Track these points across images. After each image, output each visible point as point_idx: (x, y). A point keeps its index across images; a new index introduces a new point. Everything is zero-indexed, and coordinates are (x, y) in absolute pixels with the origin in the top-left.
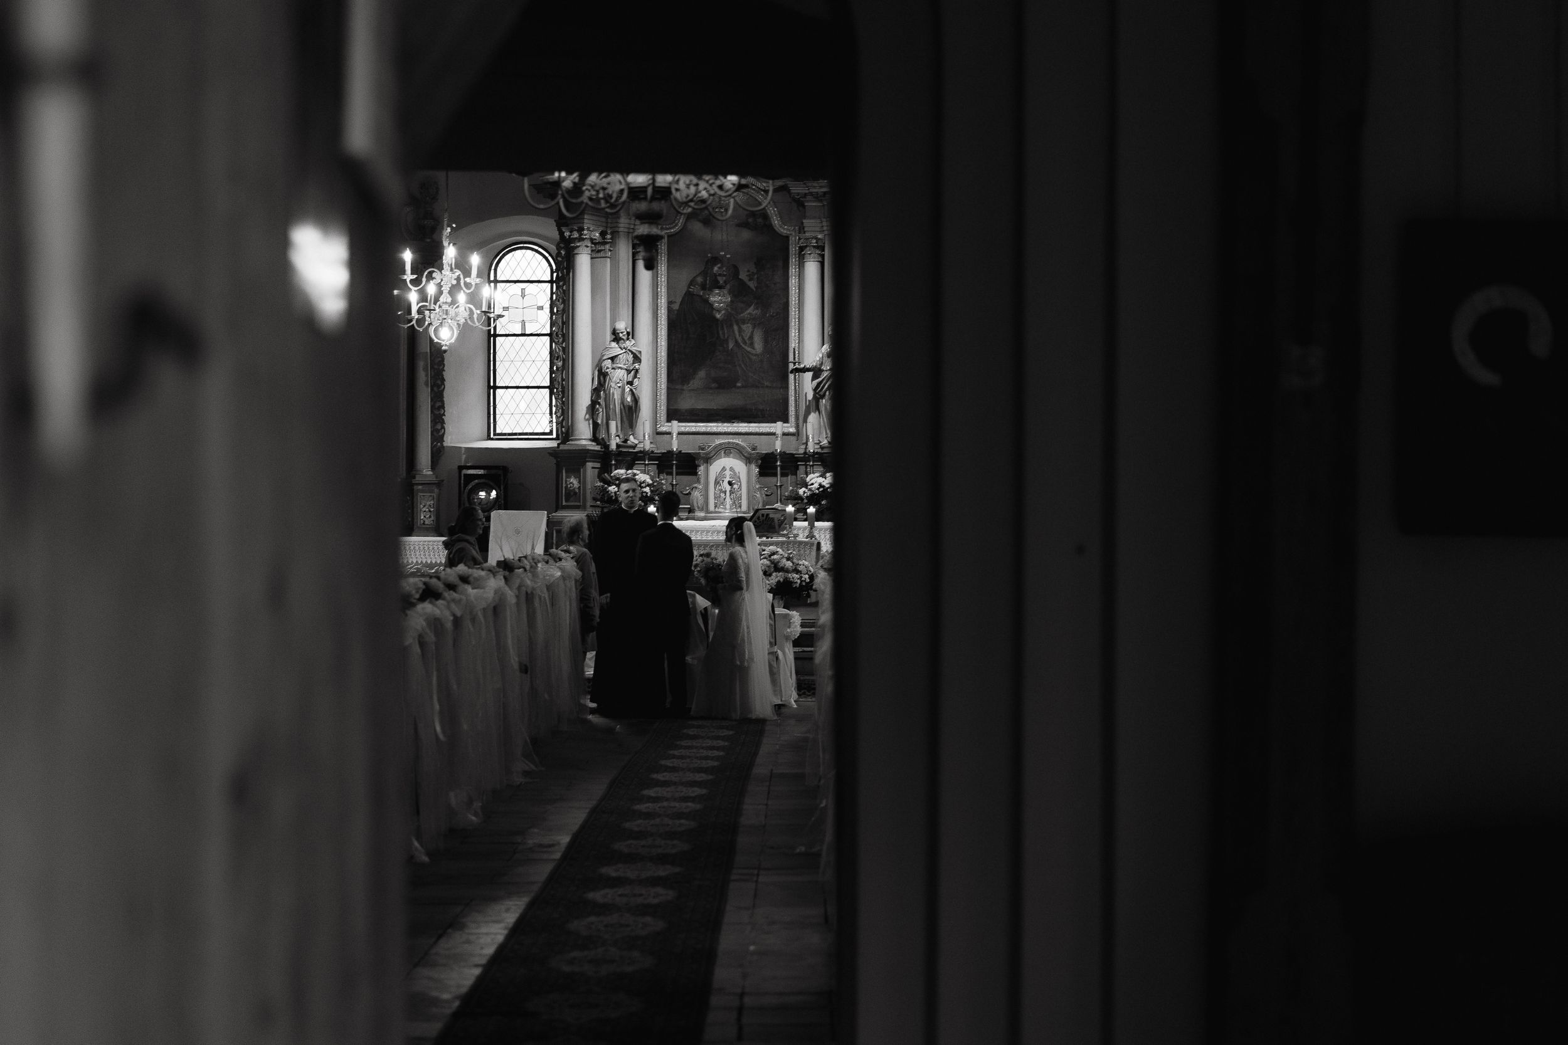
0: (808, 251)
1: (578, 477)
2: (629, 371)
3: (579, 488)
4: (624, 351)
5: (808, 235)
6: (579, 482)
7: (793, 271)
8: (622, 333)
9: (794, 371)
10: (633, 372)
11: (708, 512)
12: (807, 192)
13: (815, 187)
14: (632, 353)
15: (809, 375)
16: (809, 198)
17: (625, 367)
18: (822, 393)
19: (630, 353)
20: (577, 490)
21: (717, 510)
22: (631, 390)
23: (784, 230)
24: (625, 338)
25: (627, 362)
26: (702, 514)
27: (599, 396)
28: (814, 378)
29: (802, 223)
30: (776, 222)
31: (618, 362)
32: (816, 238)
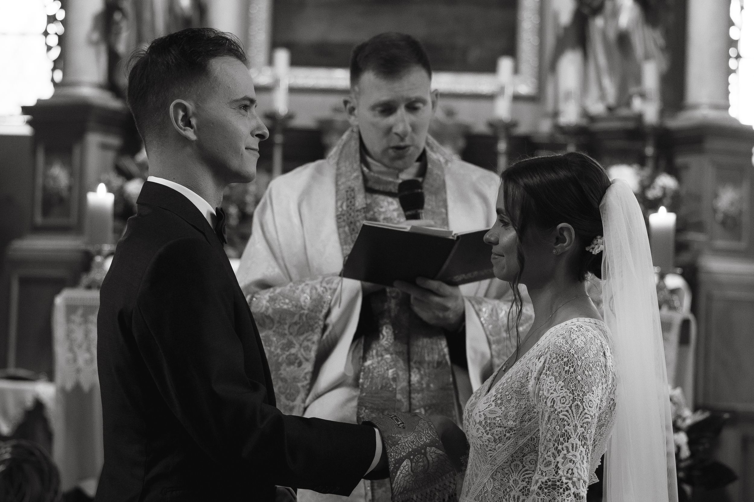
1: (68, 163)
3: (70, 188)
6: (71, 175)
20: (65, 194)
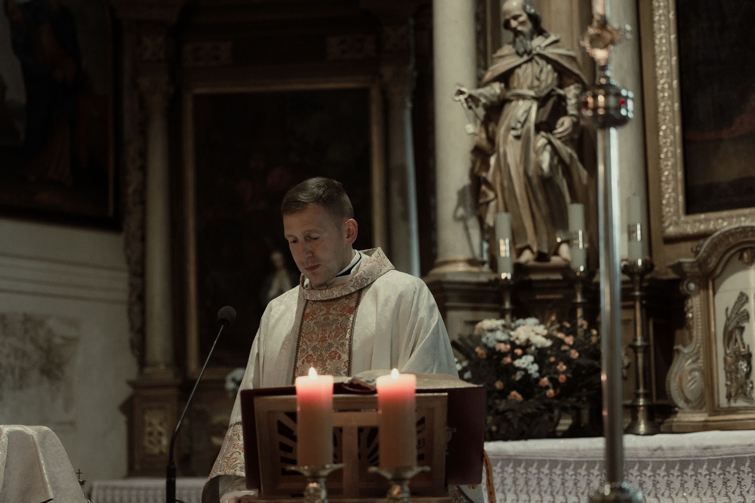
2: (542, 101)
4: (526, 58)
8: (515, 18)
10: (550, 104)
11: (716, 410)
14: (548, 60)
17: (532, 93)
19: (542, 62)
21: (733, 404)
22: (550, 143)
24: (526, 29)
25: (536, 83)
26: (700, 417)
27: (486, 165)
31: (515, 84)
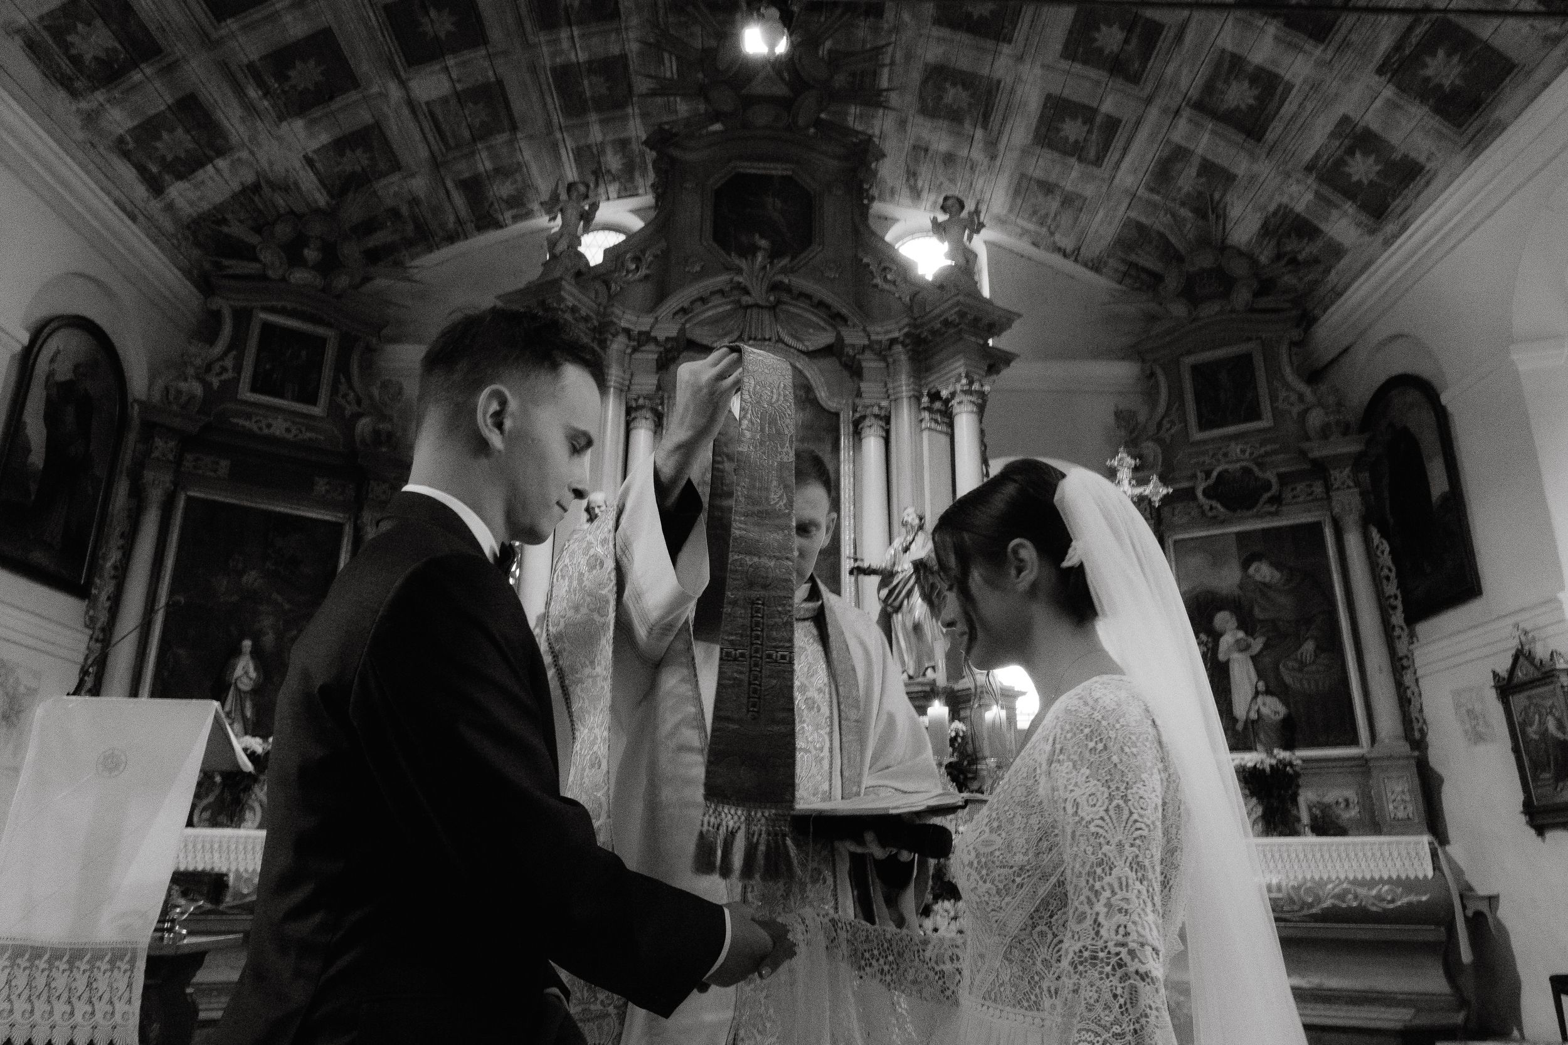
0: (867, 422)
5: (867, 401)
7: (845, 454)
9: (855, 572)
12: (866, 342)
13: (878, 334)
15: (875, 580)
16: (868, 355)
18: (897, 603)
23: (831, 405)
28: (883, 584)
29: (859, 388)
30: (822, 394)
32: (880, 408)
